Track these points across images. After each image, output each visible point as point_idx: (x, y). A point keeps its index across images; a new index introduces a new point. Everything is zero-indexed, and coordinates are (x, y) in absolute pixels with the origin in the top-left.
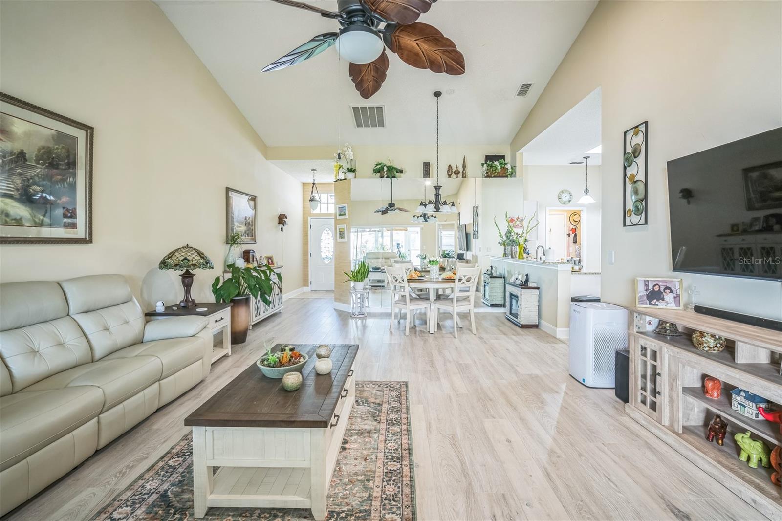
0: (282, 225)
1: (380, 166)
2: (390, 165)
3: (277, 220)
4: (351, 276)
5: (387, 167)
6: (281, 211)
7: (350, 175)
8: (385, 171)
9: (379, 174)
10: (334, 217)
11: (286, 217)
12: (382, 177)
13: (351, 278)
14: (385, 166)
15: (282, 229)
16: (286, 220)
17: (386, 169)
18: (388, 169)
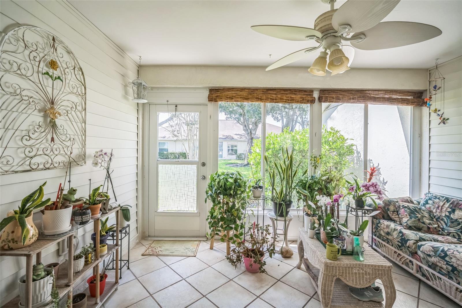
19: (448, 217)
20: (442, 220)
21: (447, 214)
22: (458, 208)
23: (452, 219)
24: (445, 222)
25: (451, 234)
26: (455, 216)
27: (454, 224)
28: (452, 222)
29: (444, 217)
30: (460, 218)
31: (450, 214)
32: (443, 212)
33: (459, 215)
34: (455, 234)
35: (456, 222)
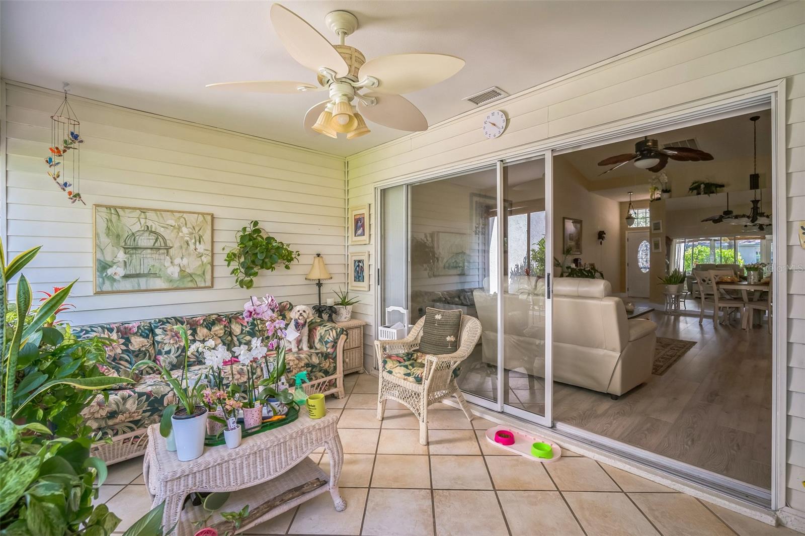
0: (601, 240)
1: (697, 184)
2: (708, 182)
3: (597, 236)
4: (665, 280)
5: (704, 184)
6: (600, 229)
7: (666, 195)
8: (701, 188)
9: (695, 192)
10: (649, 231)
11: (605, 234)
12: (699, 194)
13: (664, 281)
14: (702, 184)
15: (601, 243)
16: (604, 235)
17: (702, 186)
18: (706, 186)
19: (127, 351)
20: (121, 359)
21: (124, 348)
22: (131, 334)
23: (134, 352)
24: (126, 361)
25: (144, 372)
26: (134, 346)
27: (140, 357)
28: (137, 356)
29: (122, 353)
30: (141, 345)
31: (127, 346)
32: (117, 348)
33: (138, 342)
34: (148, 369)
35: (140, 353)
